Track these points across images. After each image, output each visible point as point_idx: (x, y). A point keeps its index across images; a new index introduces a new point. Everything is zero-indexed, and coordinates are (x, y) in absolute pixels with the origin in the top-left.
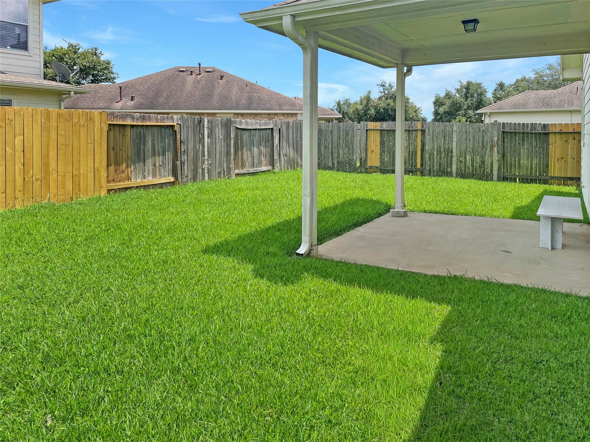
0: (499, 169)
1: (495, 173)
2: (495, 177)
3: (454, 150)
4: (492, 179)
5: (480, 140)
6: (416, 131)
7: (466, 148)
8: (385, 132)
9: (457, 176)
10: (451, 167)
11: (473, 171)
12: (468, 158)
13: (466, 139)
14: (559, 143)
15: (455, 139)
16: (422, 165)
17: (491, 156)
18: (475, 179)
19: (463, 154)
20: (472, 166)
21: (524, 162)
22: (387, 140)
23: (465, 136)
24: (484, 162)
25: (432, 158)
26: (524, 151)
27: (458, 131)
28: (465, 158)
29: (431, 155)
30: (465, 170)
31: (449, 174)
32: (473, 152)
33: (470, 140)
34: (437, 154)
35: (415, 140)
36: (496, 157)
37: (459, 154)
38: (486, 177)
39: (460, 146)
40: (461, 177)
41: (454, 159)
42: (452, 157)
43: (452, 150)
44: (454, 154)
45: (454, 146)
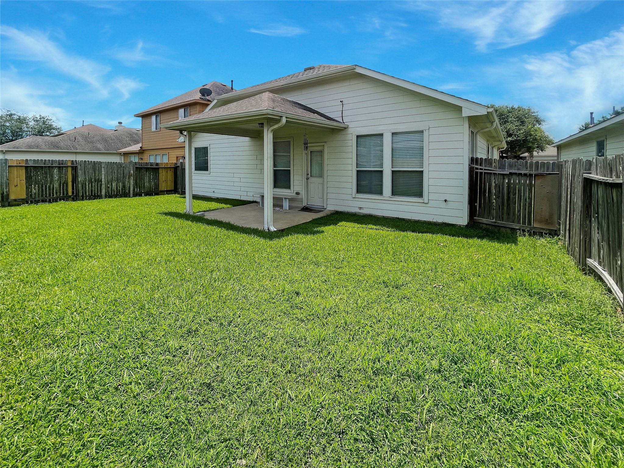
0: (134, 190)
1: (131, 192)
2: (131, 195)
3: (103, 180)
4: (130, 197)
5: (122, 172)
6: (67, 167)
7: (112, 178)
8: (32, 168)
9: (106, 197)
10: (101, 192)
11: (117, 193)
12: (114, 184)
13: (112, 172)
14: (164, 173)
15: (103, 172)
16: (73, 193)
17: (129, 182)
18: (119, 197)
19: (108, 182)
20: (117, 189)
21: (147, 184)
22: (34, 175)
23: (111, 170)
24: (125, 186)
25: (84, 187)
26: (146, 179)
27: (106, 167)
28: (112, 184)
29: (84, 185)
30: (112, 193)
31: (99, 197)
32: (117, 180)
33: (115, 173)
34: (89, 184)
35: (66, 174)
36: (132, 182)
37: (106, 183)
38: (125, 195)
39: (107, 177)
40: (109, 198)
41: (103, 186)
42: (101, 185)
43: (101, 180)
44: (103, 182)
45: (103, 177)
